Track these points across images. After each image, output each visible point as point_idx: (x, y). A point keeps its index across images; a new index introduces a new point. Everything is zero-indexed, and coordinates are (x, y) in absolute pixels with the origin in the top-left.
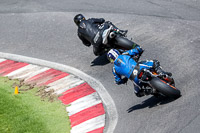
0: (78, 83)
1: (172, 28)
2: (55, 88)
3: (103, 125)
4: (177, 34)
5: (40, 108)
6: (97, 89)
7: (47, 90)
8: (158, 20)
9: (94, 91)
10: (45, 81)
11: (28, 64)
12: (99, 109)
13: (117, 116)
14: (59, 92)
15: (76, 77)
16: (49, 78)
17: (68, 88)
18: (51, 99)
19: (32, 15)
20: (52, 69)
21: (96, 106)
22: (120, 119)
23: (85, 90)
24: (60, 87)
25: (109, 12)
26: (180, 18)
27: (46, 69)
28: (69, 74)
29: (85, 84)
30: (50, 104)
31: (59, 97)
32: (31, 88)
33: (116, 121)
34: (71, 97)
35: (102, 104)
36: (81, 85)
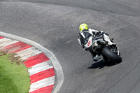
0: (38, 53)
1: (105, 19)
2: (21, 55)
3: (53, 83)
4: (109, 23)
5: (11, 69)
6: (50, 58)
7: (15, 56)
8: (96, 12)
9: (48, 59)
11: (4, 37)
12: (51, 72)
14: (24, 58)
15: (37, 49)
16: (17, 48)
17: (30, 56)
18: (18, 63)
19: (9, 3)
20: (20, 42)
21: (49, 70)
22: (65, 80)
23: (42, 58)
24: (25, 55)
25: (63, 5)
26: (112, 12)
27: (15, 42)
28: (31, 46)
29: (42, 54)
30: (17, 66)
31: (24, 61)
32: (5, 54)
33: (62, 81)
34: (32, 62)
35: (53, 68)
36: (40, 55)
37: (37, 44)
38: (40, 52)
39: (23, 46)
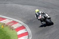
0: (21, 26)
1: (49, 11)
2: (14, 26)
3: (27, 38)
4: (51, 13)
6: (26, 28)
7: (11, 27)
8: (46, 8)
9: (25, 28)
10: (11, 24)
12: (26, 34)
13: (32, 36)
14: (15, 28)
15: (20, 24)
16: (12, 24)
17: (18, 27)
18: (13, 30)
20: (13, 21)
21: (26, 33)
22: (32, 37)
23: (23, 28)
24: (15, 26)
25: (31, 5)
26: (52, 8)
27: (11, 21)
28: (18, 23)
29: (23, 26)
31: (15, 29)
32: (7, 26)
34: (19, 29)
35: (27, 32)
37: (21, 22)
38: (22, 25)
39: (15, 22)
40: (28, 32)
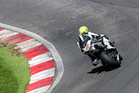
0: (38, 45)
1: (105, 11)
2: (21, 47)
3: (53, 75)
4: (109, 15)
5: (11, 60)
6: (50, 50)
7: (16, 48)
8: (96, 4)
9: (48, 51)
10: (14, 42)
11: (4, 29)
12: (51, 64)
14: (24, 50)
15: (37, 40)
16: (17, 40)
17: (30, 48)
18: (18, 55)
20: (20, 34)
21: (49, 62)
23: (42, 50)
24: (25, 46)
26: (111, 4)
27: (15, 33)
28: (31, 38)
29: (42, 46)
30: (17, 58)
31: (24, 53)
32: (5, 46)
33: (62, 73)
35: (53, 60)
36: (40, 46)
37: (37, 36)
38: (40, 44)
39: (23, 37)
40: (56, 60)
